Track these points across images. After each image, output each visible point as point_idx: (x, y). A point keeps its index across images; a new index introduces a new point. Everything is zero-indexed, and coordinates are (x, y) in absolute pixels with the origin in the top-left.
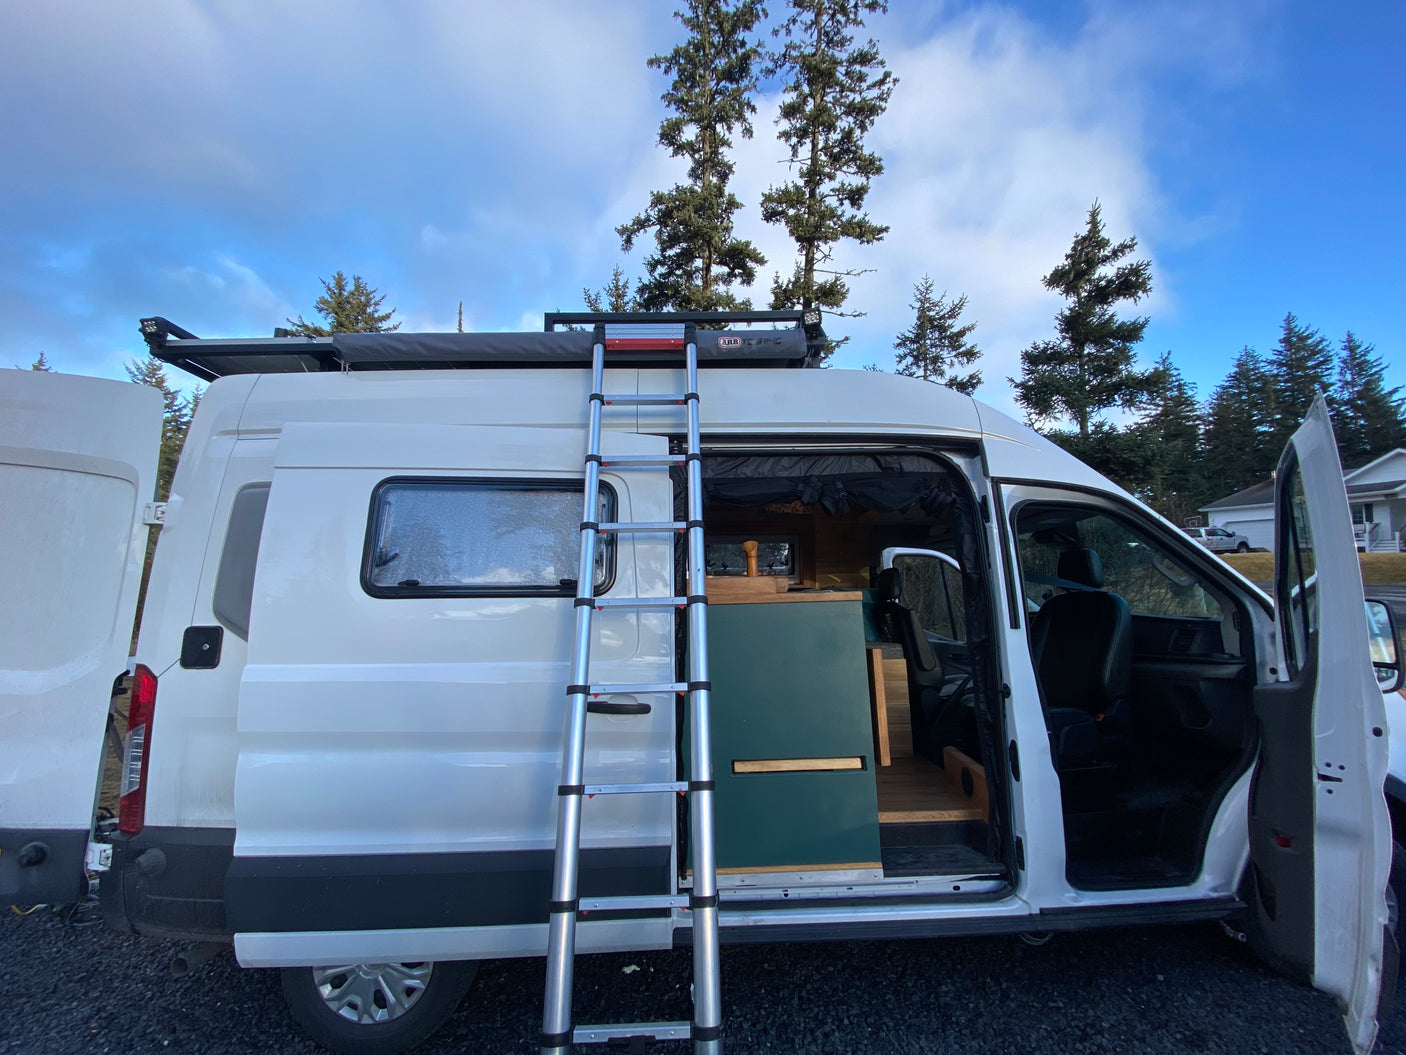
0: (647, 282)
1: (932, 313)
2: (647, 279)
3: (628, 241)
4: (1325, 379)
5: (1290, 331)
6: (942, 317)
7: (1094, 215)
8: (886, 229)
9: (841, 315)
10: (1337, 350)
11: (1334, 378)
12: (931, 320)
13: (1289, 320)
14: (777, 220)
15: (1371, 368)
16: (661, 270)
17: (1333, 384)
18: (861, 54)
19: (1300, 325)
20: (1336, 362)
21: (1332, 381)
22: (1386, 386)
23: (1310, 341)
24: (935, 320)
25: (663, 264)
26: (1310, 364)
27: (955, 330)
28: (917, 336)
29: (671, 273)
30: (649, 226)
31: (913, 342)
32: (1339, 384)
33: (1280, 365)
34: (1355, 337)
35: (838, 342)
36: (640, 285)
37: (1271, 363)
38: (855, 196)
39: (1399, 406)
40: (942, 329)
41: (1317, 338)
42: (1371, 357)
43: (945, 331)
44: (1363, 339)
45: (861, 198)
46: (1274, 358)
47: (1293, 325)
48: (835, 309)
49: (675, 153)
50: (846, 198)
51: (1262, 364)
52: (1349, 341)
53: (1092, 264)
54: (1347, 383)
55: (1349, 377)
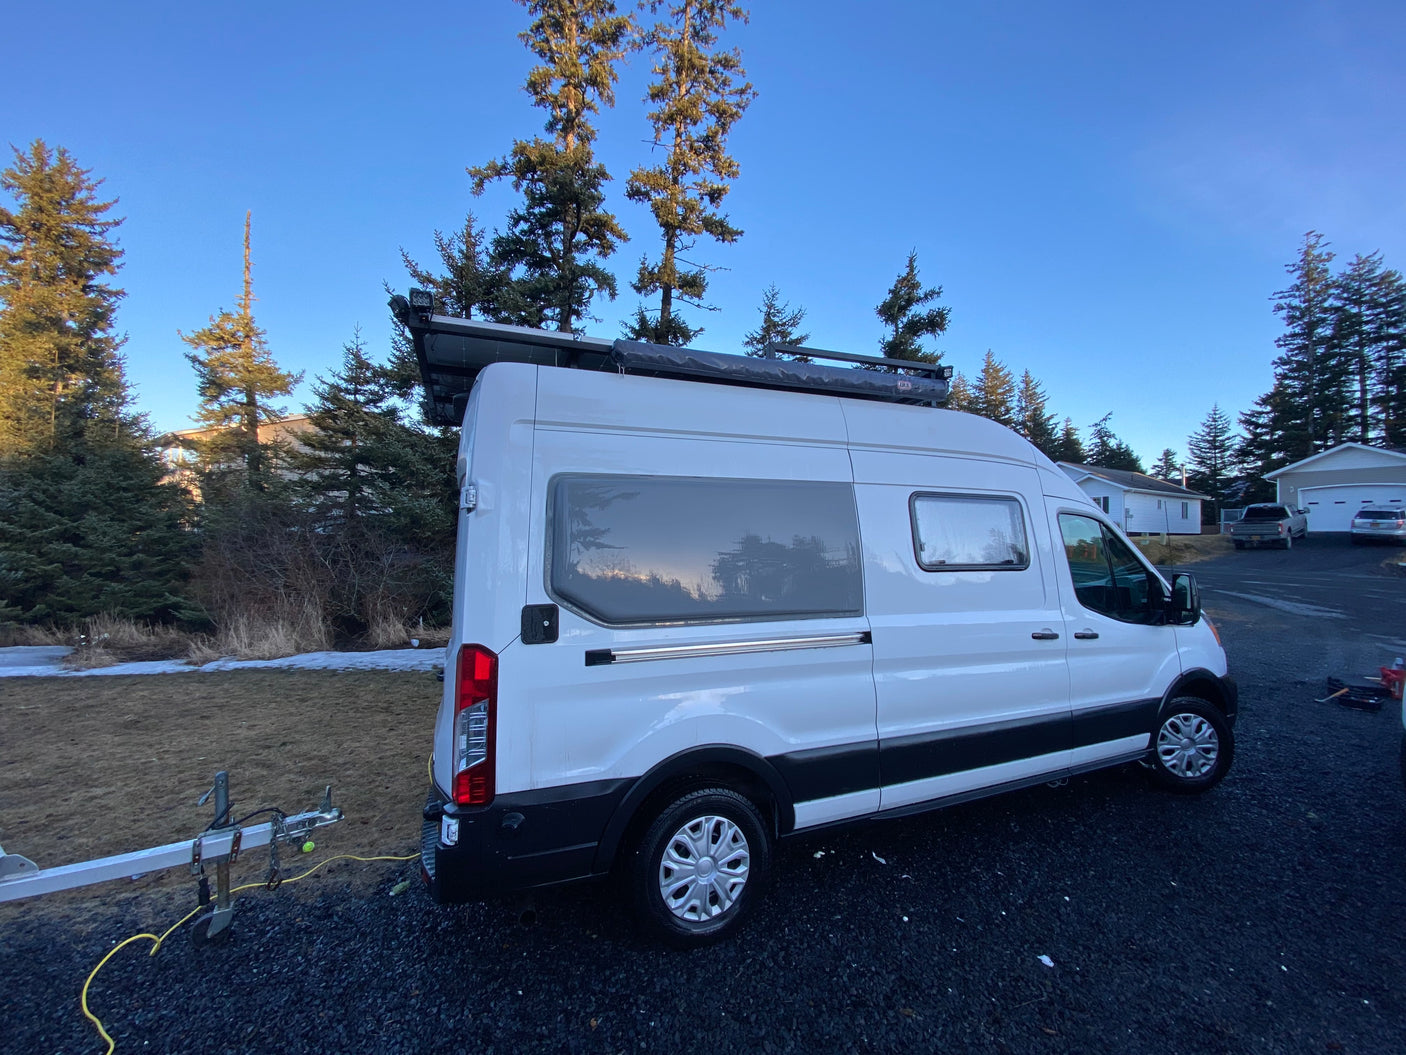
0: (504, 235)
1: (776, 319)
2: (504, 232)
3: (480, 184)
4: (1008, 404)
5: (989, 364)
6: (784, 324)
7: (911, 261)
8: (741, 233)
9: (698, 306)
10: (1017, 381)
11: (1015, 404)
12: (775, 325)
13: (989, 355)
14: (640, 200)
15: (1038, 399)
16: (524, 226)
17: (1013, 408)
18: (726, 59)
19: (996, 360)
20: (1016, 391)
21: (1013, 406)
22: (1047, 413)
23: (1001, 374)
24: (778, 325)
25: (526, 220)
26: (1000, 391)
27: (794, 337)
28: (763, 337)
29: (531, 231)
30: (506, 174)
31: (758, 342)
32: (1018, 409)
33: (981, 390)
34: (1030, 374)
35: (696, 332)
36: (496, 236)
37: (976, 387)
38: (715, 196)
39: (1053, 429)
40: (784, 334)
41: (1006, 371)
42: (1038, 390)
43: (786, 337)
44: (1035, 376)
45: (719, 197)
46: (978, 383)
47: (991, 360)
48: (696, 300)
49: (538, 104)
50: (706, 194)
51: (969, 387)
52: (1026, 377)
53: (910, 302)
54: (1022, 408)
55: (1024, 404)
